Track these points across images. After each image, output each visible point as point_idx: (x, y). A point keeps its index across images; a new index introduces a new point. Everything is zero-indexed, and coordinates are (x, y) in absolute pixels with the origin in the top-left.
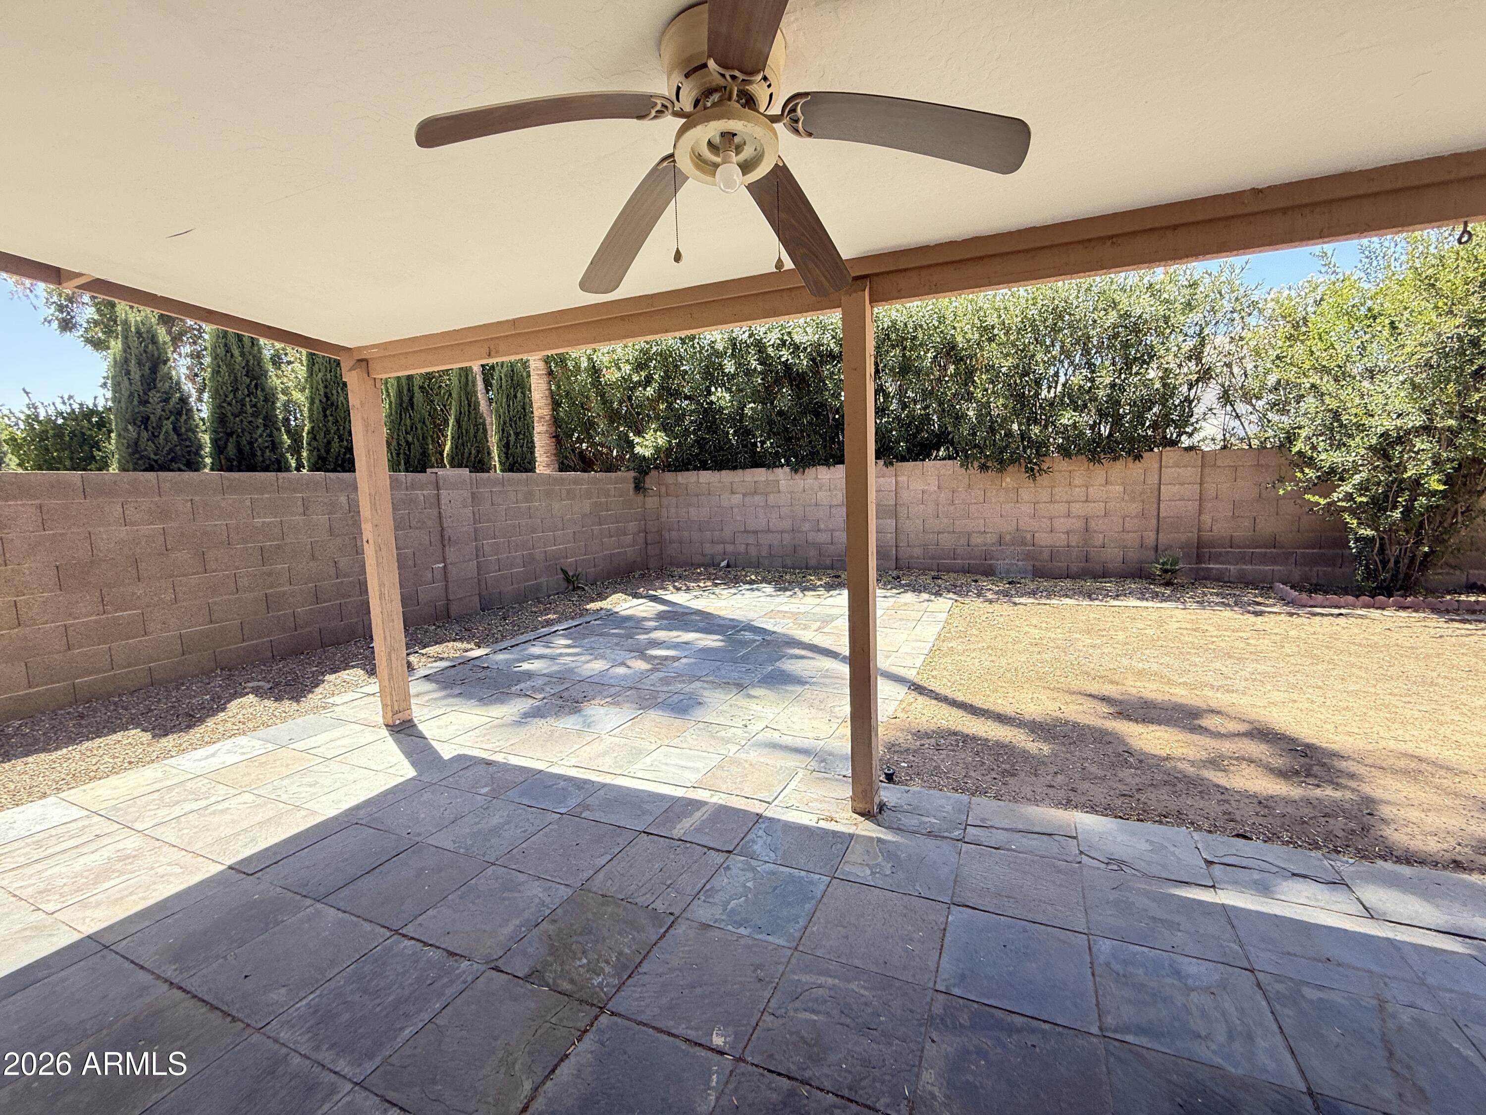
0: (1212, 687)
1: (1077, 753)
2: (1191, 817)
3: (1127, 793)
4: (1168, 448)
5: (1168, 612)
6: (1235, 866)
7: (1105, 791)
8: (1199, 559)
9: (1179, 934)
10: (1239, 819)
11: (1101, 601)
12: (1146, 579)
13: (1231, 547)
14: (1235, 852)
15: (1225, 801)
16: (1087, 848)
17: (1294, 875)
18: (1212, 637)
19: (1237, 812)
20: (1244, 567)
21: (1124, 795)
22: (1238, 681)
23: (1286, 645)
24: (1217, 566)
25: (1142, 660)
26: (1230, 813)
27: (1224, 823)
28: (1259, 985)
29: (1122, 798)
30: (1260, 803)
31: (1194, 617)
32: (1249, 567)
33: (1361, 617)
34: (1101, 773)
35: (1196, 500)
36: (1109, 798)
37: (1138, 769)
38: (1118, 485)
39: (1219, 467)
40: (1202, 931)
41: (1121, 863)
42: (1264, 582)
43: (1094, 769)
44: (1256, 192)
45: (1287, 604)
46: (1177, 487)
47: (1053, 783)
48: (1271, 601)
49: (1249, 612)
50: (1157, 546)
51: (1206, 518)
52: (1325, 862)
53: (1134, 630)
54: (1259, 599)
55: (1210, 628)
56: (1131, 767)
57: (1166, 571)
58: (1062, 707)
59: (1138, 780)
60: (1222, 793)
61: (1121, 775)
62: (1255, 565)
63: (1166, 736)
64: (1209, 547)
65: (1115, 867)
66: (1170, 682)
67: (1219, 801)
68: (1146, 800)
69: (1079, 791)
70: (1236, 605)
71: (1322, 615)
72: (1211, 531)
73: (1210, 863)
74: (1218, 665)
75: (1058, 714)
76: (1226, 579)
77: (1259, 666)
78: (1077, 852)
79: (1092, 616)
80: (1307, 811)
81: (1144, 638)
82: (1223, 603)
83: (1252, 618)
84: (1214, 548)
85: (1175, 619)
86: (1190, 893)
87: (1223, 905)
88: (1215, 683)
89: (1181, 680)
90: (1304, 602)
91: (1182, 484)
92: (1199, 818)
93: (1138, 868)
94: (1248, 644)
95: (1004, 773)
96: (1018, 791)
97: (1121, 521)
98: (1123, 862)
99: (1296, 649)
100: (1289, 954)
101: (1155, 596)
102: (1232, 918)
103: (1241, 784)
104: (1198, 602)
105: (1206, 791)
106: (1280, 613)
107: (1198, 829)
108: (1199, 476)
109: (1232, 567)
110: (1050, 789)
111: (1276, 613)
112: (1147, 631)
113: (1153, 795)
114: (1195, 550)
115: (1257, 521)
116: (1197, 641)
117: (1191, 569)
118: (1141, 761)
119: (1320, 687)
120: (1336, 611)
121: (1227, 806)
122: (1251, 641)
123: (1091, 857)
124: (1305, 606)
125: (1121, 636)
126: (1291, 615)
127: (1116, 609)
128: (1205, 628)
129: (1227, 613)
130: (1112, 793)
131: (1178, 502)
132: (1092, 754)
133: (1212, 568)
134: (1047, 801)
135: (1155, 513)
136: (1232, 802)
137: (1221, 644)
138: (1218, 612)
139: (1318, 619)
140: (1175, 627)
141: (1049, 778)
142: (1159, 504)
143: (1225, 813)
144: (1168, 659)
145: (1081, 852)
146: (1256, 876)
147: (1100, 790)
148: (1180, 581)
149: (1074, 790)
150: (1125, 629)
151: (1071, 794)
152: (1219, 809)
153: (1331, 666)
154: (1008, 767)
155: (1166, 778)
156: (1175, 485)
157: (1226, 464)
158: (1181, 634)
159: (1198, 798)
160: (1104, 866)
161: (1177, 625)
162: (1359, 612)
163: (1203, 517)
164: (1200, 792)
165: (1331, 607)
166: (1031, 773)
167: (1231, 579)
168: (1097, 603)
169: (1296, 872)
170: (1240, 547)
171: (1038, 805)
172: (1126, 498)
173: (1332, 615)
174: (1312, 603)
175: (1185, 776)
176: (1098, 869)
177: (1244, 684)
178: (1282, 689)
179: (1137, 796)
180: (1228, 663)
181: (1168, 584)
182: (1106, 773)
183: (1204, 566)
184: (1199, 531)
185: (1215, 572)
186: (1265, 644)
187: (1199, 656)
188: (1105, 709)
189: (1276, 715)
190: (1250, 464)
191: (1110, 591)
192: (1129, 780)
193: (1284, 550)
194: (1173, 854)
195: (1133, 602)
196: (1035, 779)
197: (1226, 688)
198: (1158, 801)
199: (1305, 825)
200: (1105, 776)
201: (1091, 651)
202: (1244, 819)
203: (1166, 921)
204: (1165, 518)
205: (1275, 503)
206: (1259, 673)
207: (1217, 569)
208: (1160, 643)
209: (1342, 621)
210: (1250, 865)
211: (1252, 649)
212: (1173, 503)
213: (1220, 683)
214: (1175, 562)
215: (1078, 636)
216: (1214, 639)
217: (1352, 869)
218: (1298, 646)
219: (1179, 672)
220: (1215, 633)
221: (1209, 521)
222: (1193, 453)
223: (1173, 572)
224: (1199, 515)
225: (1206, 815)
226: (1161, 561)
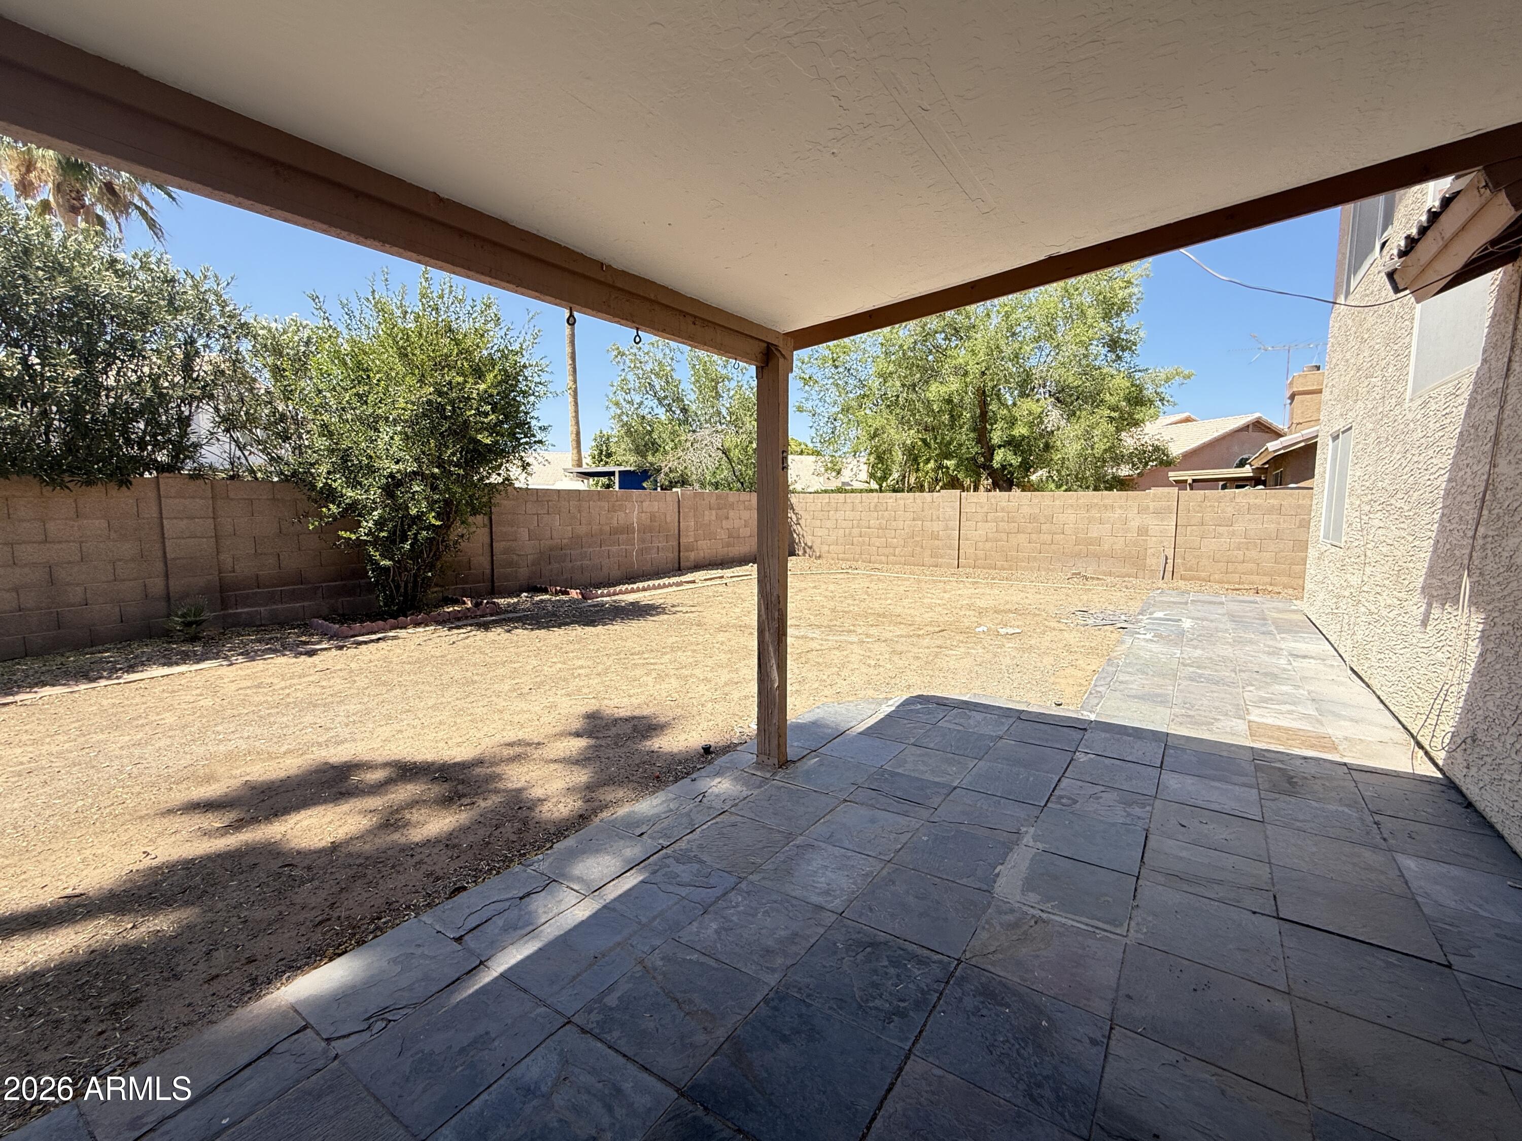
0: (320, 745)
1: (220, 905)
2: (402, 901)
3: (320, 918)
4: (166, 474)
5: (213, 672)
6: (479, 925)
7: (294, 933)
8: (224, 604)
9: (496, 1043)
10: (441, 874)
11: (109, 678)
12: (159, 638)
13: (258, 588)
14: (468, 911)
15: (419, 863)
16: (332, 1029)
17: (521, 898)
18: (282, 689)
19: (437, 868)
20: (275, 607)
21: (320, 923)
22: (340, 729)
23: (356, 678)
24: (246, 610)
25: (221, 741)
26: (432, 874)
27: (434, 887)
28: (583, 1031)
29: (319, 929)
30: (447, 846)
31: (249, 671)
32: (280, 606)
33: (395, 638)
34: (272, 913)
35: (211, 537)
36: (304, 939)
37: (313, 879)
38: (97, 518)
39: (232, 499)
40: (509, 1021)
41: (382, 1013)
42: (297, 620)
43: (258, 913)
44: (438, 199)
45: (331, 639)
46: (185, 521)
47: (214, 972)
48: (315, 638)
49: (301, 654)
50: (168, 594)
51: (226, 557)
52: (529, 871)
53: (184, 706)
54: (303, 638)
55: (275, 681)
56: (303, 883)
57: (189, 624)
58: (148, 849)
59: (323, 894)
60: (412, 856)
61: (298, 900)
62: (286, 603)
63: (313, 820)
64: (234, 590)
65: (381, 1024)
66: (271, 757)
67: (415, 866)
68: (348, 913)
69: (259, 957)
70: (285, 649)
71: (366, 643)
72: (234, 572)
73: (459, 940)
74: (308, 719)
75: (147, 863)
76: (258, 623)
77: (347, 707)
78: (323, 1044)
79: (105, 702)
80: (482, 832)
81: (205, 713)
82: (269, 649)
83: (309, 660)
84: (240, 590)
85: (226, 680)
86: (469, 988)
87: (502, 975)
88: (320, 740)
89: (283, 749)
90: (346, 634)
91: (192, 518)
92: (409, 897)
93: (404, 1003)
94: (323, 687)
95: (115, 1011)
96: (160, 1023)
97: (110, 567)
98: (385, 1010)
99: (367, 681)
100: (574, 978)
101: (185, 658)
102: (518, 982)
103: (420, 836)
104: (242, 654)
105: (397, 863)
106: (330, 649)
107: (418, 910)
108: (211, 509)
109: (262, 609)
110: (215, 983)
111: (325, 649)
112: (201, 703)
113: (351, 901)
114: (218, 595)
115: (281, 557)
116: (270, 699)
117: (216, 617)
118: (309, 868)
119: (409, 711)
120: (374, 637)
121: (425, 866)
122: (324, 683)
123: (344, 1037)
124: (347, 637)
125: (170, 719)
126: (340, 648)
127: (142, 684)
128: (269, 681)
129: (281, 660)
130: (303, 930)
131: (188, 540)
132: (242, 894)
133: (241, 613)
134: (221, 1005)
135: (160, 554)
136: (426, 860)
137: (298, 695)
138: (270, 661)
139: (363, 647)
140: (233, 688)
141: (202, 966)
142: (163, 543)
143: (428, 876)
144: (251, 729)
145: (328, 1040)
146: (499, 921)
147: (287, 935)
148: (209, 633)
149: (251, 961)
150: (170, 708)
151: (252, 969)
152: (420, 875)
153: (403, 689)
154: (114, 997)
155: (351, 872)
156: (181, 519)
157: (240, 497)
158: (246, 695)
159: (394, 875)
160: (366, 1036)
161: (234, 687)
162: (391, 634)
163: (222, 557)
164: (393, 867)
165: (368, 634)
166: (168, 979)
167: (263, 622)
168: (103, 682)
169: (521, 895)
170: (268, 587)
171: (211, 1022)
172: (113, 535)
173: (372, 641)
174: (352, 633)
175: (367, 858)
176: (363, 1044)
177: (347, 730)
178: (382, 723)
179: (336, 915)
180: (317, 712)
181: (194, 639)
182: (279, 908)
183: (231, 611)
184: (220, 573)
185: (244, 616)
186: (337, 683)
187: (283, 715)
188: (215, 821)
189: (396, 751)
190: (265, 497)
191: (116, 662)
192: (313, 901)
193: (310, 586)
194: (423, 956)
195: (157, 671)
196: (178, 984)
197: (333, 740)
198: (361, 905)
199: (490, 846)
200: (281, 913)
201: (137, 752)
202: (446, 871)
203: (475, 1041)
204: (174, 559)
205: (296, 538)
206: (353, 714)
207: (247, 613)
208: (229, 712)
209: (382, 644)
210: (489, 915)
211: (328, 691)
212: (183, 541)
213: (325, 738)
214: (199, 612)
215: (101, 737)
216: (287, 691)
217: (547, 864)
218: (367, 677)
219: (275, 740)
220: (283, 684)
221: (230, 560)
222: (200, 482)
223: (199, 623)
224: (218, 553)
225: (413, 889)
226: (180, 613)
